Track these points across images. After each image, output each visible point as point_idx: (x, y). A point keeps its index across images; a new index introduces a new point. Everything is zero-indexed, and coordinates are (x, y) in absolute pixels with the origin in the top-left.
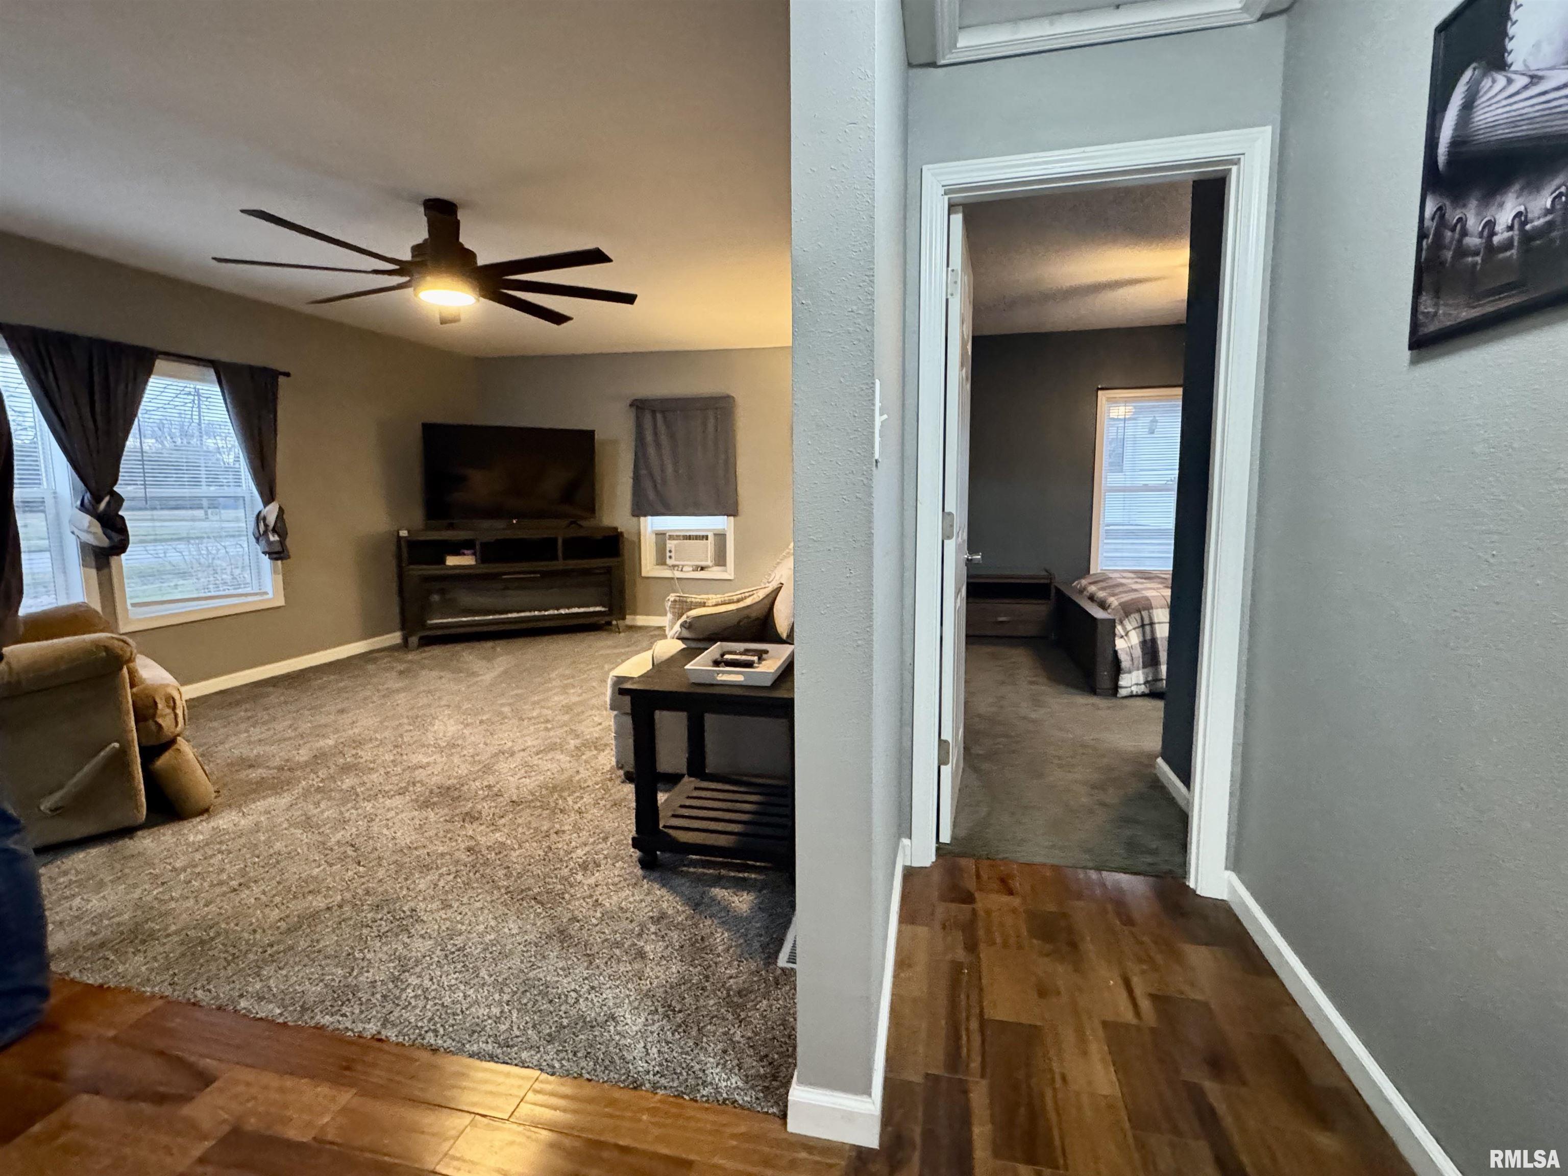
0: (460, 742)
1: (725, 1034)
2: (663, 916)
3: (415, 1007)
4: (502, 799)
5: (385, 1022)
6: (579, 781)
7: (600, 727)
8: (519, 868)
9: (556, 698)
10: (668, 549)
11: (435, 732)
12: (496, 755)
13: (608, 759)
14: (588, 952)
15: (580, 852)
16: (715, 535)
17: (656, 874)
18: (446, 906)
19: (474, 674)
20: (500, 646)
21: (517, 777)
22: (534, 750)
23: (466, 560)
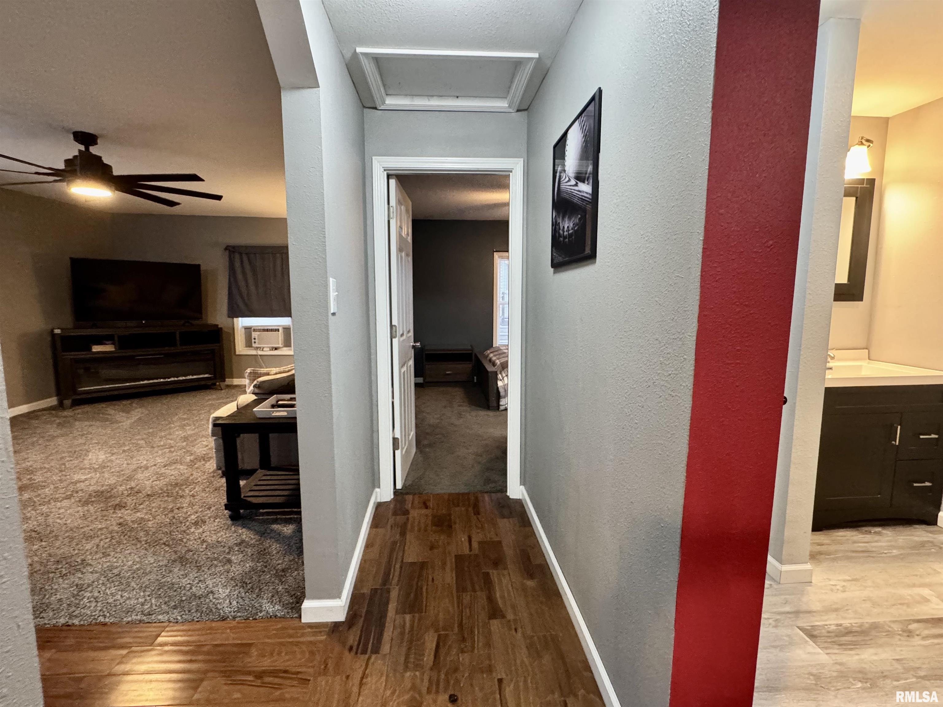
0: (109, 464)
1: (273, 589)
2: (243, 541)
3: (90, 607)
4: (140, 494)
5: (71, 616)
6: (192, 480)
7: (207, 448)
8: (153, 530)
9: (177, 433)
10: (253, 337)
11: (90, 460)
12: (135, 470)
13: (212, 465)
14: (198, 565)
15: (193, 517)
16: (284, 328)
17: (240, 522)
18: (105, 555)
19: (117, 422)
20: (135, 403)
21: (151, 481)
22: (162, 464)
23: (108, 348)
